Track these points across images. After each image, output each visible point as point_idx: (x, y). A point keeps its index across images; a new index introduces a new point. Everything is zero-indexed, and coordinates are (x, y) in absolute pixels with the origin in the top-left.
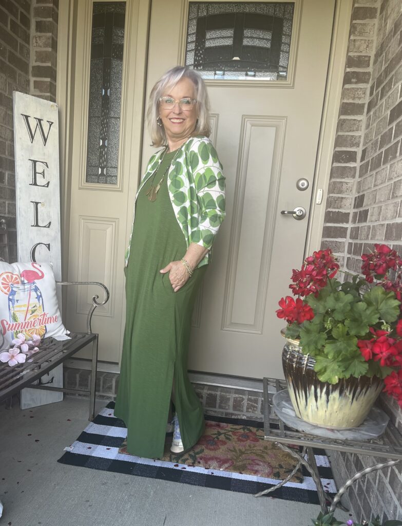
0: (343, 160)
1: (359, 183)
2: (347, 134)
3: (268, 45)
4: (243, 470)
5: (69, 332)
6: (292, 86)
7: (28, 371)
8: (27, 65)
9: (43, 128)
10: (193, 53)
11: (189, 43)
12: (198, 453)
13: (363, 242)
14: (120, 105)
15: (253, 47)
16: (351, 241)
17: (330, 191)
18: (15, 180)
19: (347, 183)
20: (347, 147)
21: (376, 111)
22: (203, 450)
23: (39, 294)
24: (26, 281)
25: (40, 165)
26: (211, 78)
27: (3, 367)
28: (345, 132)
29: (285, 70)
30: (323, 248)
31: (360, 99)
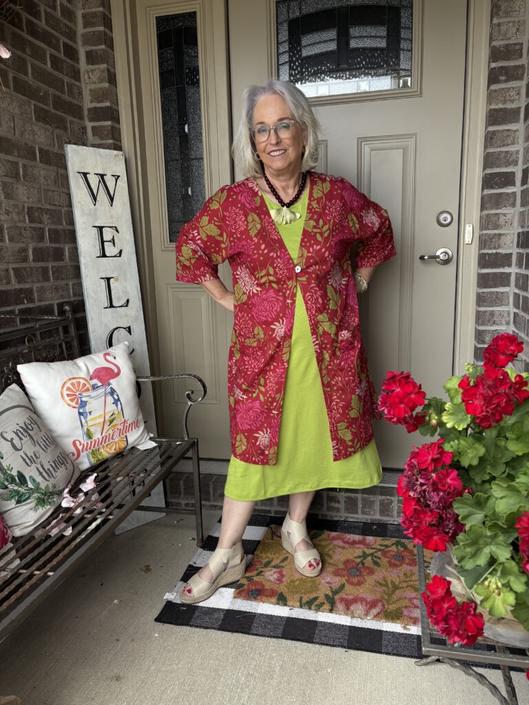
0: (496, 184)
1: (522, 214)
2: (499, 149)
3: (383, 44)
6: (419, 93)
8: (80, 108)
9: (108, 184)
10: (287, 67)
11: (281, 54)
12: (337, 592)
14: (202, 142)
15: (364, 49)
16: (517, 291)
17: (482, 228)
18: (78, 254)
19: (505, 215)
20: (501, 167)
22: (344, 586)
23: (117, 398)
24: (99, 384)
25: (108, 231)
26: (313, 96)
28: (498, 147)
29: (408, 73)
30: (479, 301)
31: (513, 102)
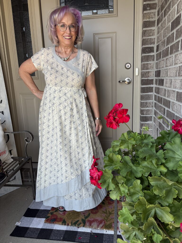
0: (147, 52)
1: (157, 63)
2: (147, 38)
6: (116, 15)
10: (64, 4)
14: (31, 35)
16: (156, 94)
17: (142, 69)
19: (150, 64)
20: (148, 45)
21: (162, 24)
28: (147, 37)
29: (112, 7)
30: (142, 98)
31: (152, 18)
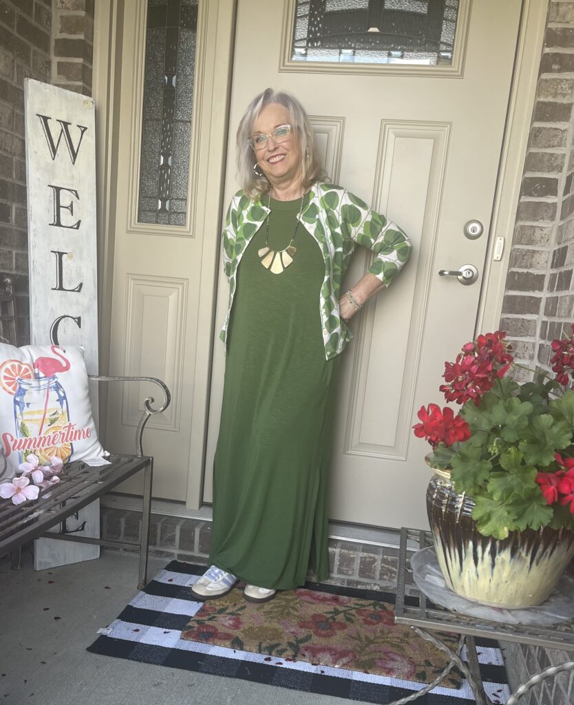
0: (536, 191)
1: (560, 228)
3: (423, 9)
4: (370, 668)
5: (108, 454)
6: (459, 74)
7: (41, 512)
8: (47, 38)
9: (72, 136)
10: (306, 21)
11: (300, 4)
12: (302, 641)
13: (563, 320)
14: (191, 101)
15: (400, 12)
16: (545, 319)
17: (515, 242)
18: (27, 217)
19: (541, 229)
20: (543, 171)
22: (310, 636)
23: (62, 395)
24: (42, 375)
25: (66, 195)
26: (334, 61)
27: (3, 505)
28: (542, 148)
29: (450, 49)
30: (502, 328)
